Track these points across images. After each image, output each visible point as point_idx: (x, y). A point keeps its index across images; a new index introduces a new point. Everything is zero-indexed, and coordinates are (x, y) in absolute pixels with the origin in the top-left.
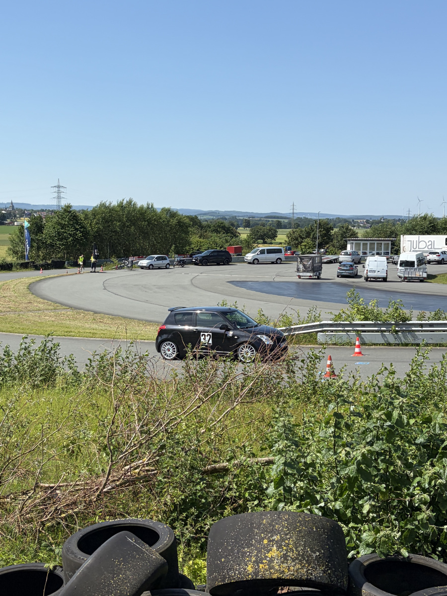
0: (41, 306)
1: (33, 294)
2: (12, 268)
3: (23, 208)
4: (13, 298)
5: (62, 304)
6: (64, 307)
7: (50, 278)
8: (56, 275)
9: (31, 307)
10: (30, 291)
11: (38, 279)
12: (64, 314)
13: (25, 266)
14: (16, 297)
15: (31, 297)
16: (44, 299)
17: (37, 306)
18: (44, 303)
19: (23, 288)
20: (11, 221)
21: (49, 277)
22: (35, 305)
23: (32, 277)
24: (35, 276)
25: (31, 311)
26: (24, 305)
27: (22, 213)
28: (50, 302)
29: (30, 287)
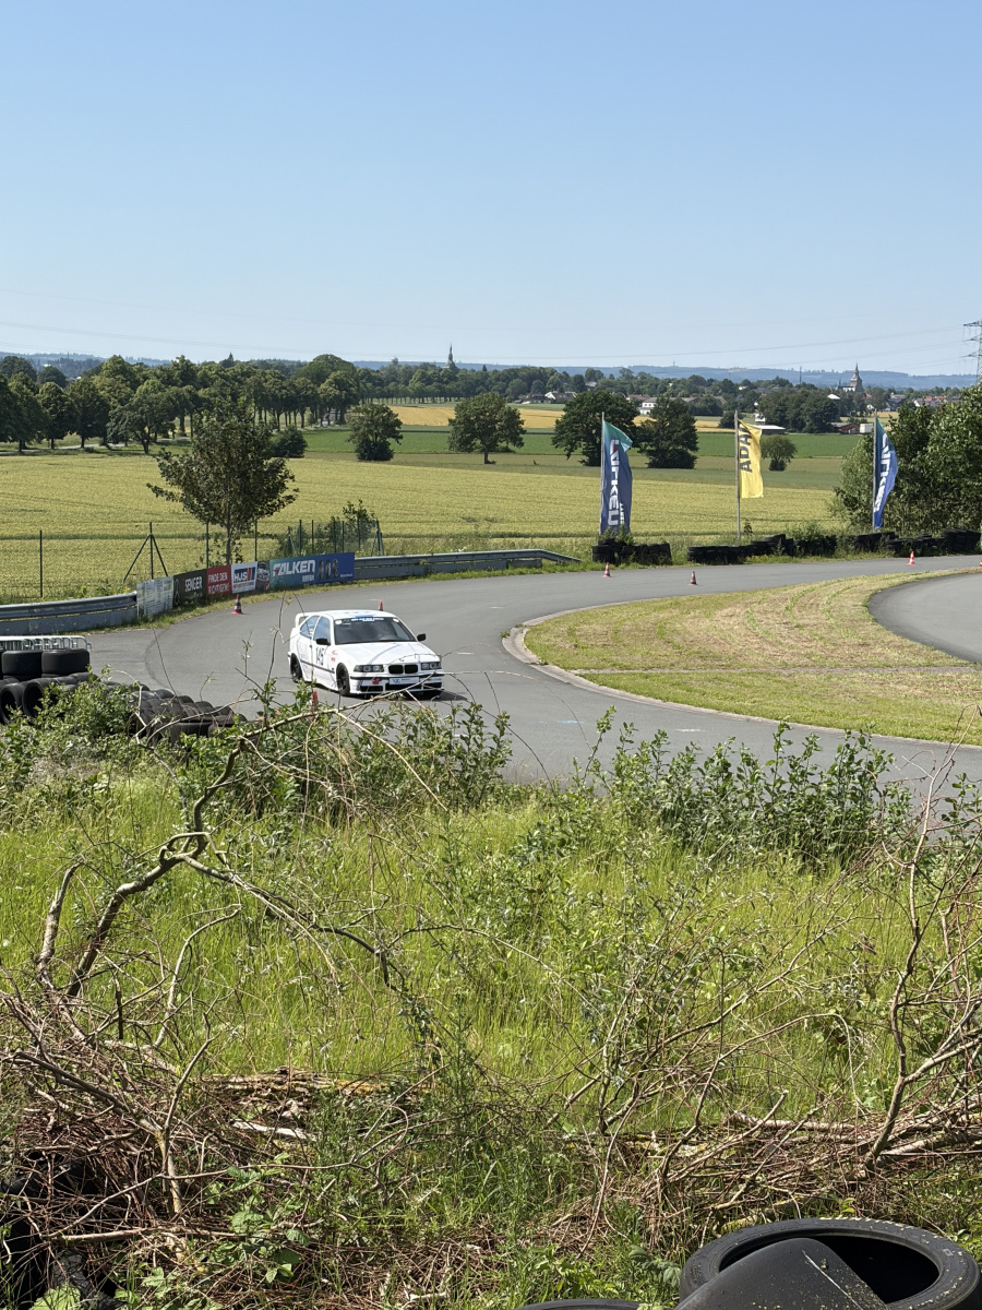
0: (893, 654)
1: (875, 620)
2: (833, 550)
3: (885, 384)
4: (822, 632)
5: (950, 652)
6: (954, 660)
7: (930, 578)
8: (947, 572)
9: (866, 656)
10: (870, 613)
11: (896, 581)
12: (950, 680)
13: (868, 544)
14: (831, 628)
15: (871, 629)
16: (905, 635)
17: (880, 654)
18: (901, 647)
19: (852, 604)
20: (852, 421)
21: (929, 575)
22: (878, 651)
23: (882, 576)
24: (890, 573)
25: (862, 668)
26: (847, 651)
27: (883, 399)
28: (919, 645)
29: (874, 604)
